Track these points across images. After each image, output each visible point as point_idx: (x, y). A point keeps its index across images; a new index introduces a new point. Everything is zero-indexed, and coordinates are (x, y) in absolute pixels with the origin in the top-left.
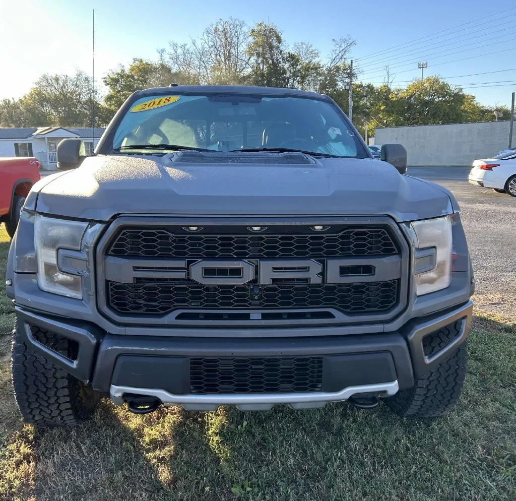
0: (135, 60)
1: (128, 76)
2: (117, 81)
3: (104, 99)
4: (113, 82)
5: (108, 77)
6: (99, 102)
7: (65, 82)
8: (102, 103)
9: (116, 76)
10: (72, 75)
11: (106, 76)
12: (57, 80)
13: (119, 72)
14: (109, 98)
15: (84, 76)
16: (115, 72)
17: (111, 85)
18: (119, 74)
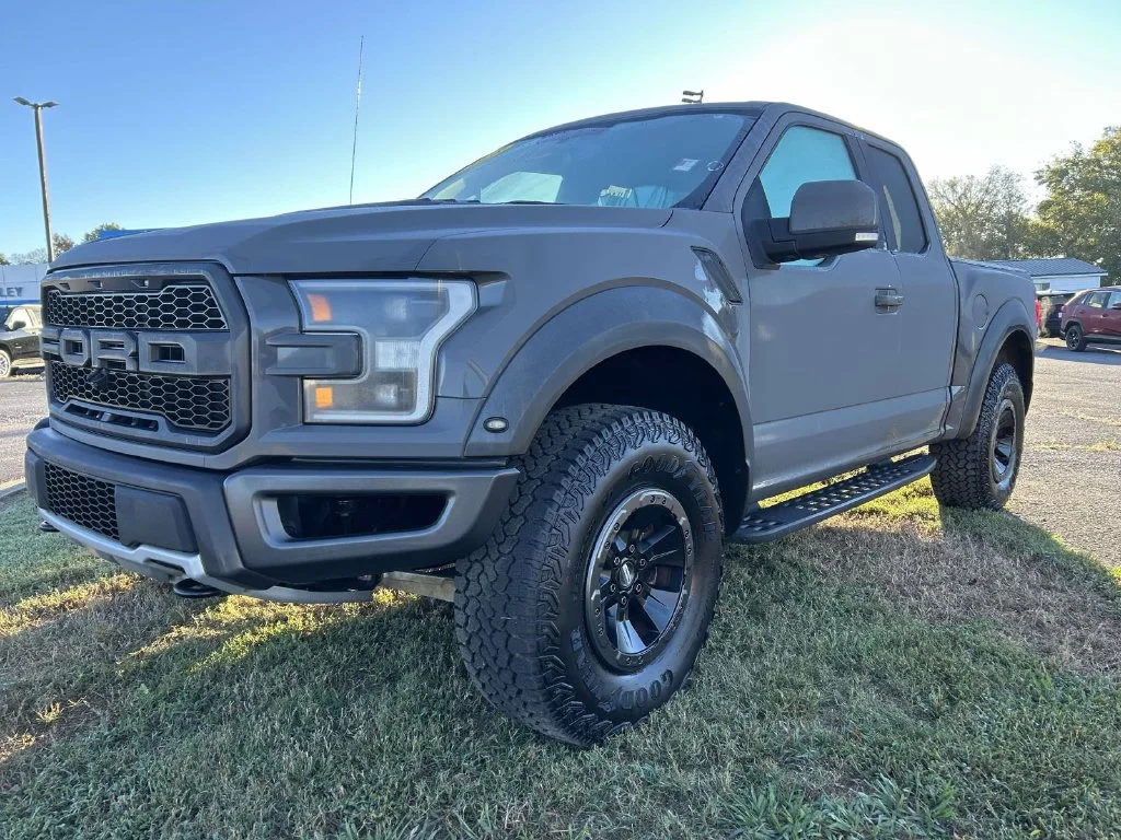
0: (1107, 129)
1: (1089, 162)
2: (1062, 173)
3: (1034, 208)
4: (1057, 176)
5: (1046, 169)
6: (1025, 216)
7: (968, 188)
8: (1033, 217)
9: (1063, 164)
10: (982, 175)
11: (1042, 166)
12: (953, 185)
13: (1071, 157)
14: (1044, 207)
15: (1003, 173)
16: (1061, 157)
17: (1051, 183)
18: (1068, 161)
